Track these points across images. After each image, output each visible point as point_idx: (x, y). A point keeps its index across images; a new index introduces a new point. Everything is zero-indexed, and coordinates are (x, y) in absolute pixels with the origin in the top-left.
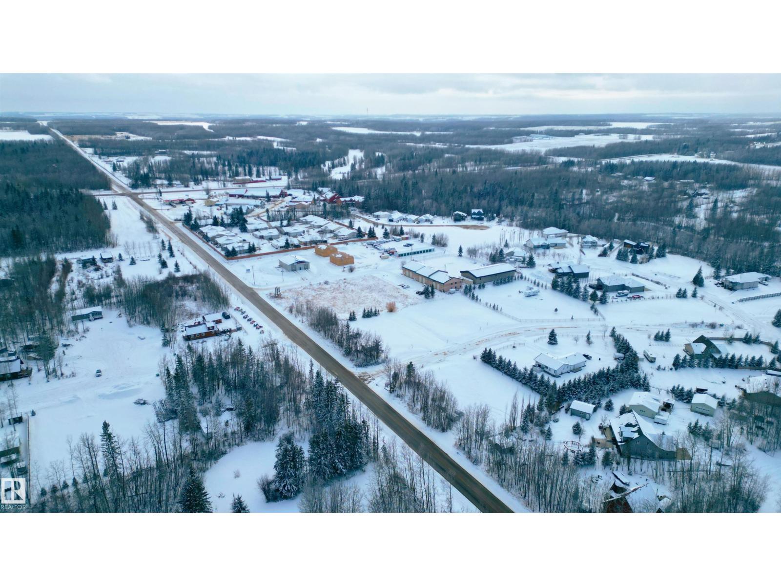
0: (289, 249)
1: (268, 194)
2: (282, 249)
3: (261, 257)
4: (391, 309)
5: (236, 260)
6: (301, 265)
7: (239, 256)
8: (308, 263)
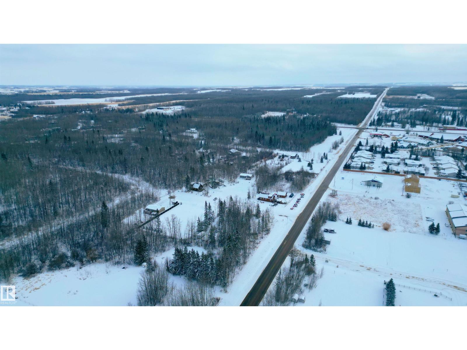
0: (389, 173)
1: (442, 137)
2: (383, 172)
3: (365, 173)
4: (386, 228)
5: (347, 172)
6: (376, 184)
7: (352, 169)
8: (382, 183)
